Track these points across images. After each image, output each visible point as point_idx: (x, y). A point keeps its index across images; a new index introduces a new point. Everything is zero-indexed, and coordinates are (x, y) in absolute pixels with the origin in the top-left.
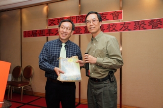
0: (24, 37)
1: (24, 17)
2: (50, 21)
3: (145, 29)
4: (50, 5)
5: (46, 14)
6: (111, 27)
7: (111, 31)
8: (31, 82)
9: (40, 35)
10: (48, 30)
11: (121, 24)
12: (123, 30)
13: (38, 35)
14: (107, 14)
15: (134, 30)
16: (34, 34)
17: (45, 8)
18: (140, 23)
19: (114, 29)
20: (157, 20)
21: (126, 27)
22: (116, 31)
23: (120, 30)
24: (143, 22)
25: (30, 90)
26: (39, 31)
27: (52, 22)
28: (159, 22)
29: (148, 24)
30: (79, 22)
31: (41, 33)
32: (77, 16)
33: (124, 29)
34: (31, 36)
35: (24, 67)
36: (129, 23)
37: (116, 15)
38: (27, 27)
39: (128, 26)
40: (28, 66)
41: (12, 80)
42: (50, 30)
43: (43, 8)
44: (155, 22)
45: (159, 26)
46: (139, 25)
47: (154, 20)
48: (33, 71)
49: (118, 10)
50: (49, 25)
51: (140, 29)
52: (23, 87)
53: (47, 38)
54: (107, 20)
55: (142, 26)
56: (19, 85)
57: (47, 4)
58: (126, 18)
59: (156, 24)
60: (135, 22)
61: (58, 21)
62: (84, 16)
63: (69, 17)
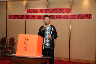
0: (9, 19)
3: (83, 19)
6: (65, 16)
7: (65, 19)
9: (21, 19)
10: (27, 16)
11: (71, 15)
12: (72, 19)
13: (19, 18)
14: (63, 9)
15: (78, 19)
16: (17, 17)
17: (25, 2)
19: (67, 18)
22: (68, 19)
23: (70, 19)
24: (82, 15)
26: (20, 16)
27: (29, 11)
29: (85, 16)
31: (22, 17)
32: (45, 9)
33: (72, 18)
34: (14, 19)
36: (75, 15)
39: (74, 17)
42: (28, 16)
45: (90, 18)
46: (80, 17)
48: (15, 41)
49: (69, 8)
50: (27, 13)
53: (26, 20)
54: (63, 12)
55: (82, 17)
58: (73, 13)
59: (89, 17)
60: (78, 15)
61: (34, 11)
62: (50, 9)
63: (41, 9)
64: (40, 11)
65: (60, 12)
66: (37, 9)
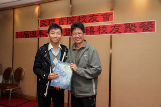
0: (16, 38)
1: (17, 17)
2: (41, 22)
3: (135, 31)
4: (42, 5)
5: (38, 15)
6: (101, 29)
7: (102, 33)
8: (21, 84)
9: (32, 36)
10: (39, 31)
11: (112, 26)
12: (114, 33)
13: (29, 36)
14: (97, 15)
15: (125, 32)
16: (26, 35)
17: (37, 9)
18: (131, 26)
19: (104, 31)
20: (149, 22)
21: (116, 29)
22: (107, 33)
23: (110, 32)
24: (134, 25)
25: (20, 93)
26: (30, 32)
27: (43, 23)
28: (150, 25)
29: (138, 27)
30: (70, 24)
31: (32, 34)
32: (67, 18)
33: (114, 31)
34: (23, 37)
35: (15, 69)
36: (119, 26)
37: (107, 17)
38: (20, 28)
39: (118, 29)
41: (3, 82)
42: (41, 31)
43: (35, 8)
44: (146, 24)
45: (150, 29)
46: (129, 28)
47: (145, 22)
48: (23, 73)
50: (40, 26)
51: (130, 32)
52: (11, 90)
53: (38, 39)
54: (97, 21)
55: (133, 28)
56: (8, 87)
57: (39, 5)
58: (116, 20)
59: (147, 27)
60: (125, 24)
61: (50, 22)
62: (75, 17)
63: (60, 19)
64: (59, 21)
65: (92, 22)
66: (55, 19)
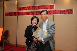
0: (5, 16)
1: (5, 5)
3: (65, 14)
5: (17, 5)
8: (8, 38)
9: (13, 15)
10: (18, 12)
11: (54, 11)
12: (55, 14)
14: (47, 6)
15: (60, 14)
16: (11, 14)
18: (63, 11)
19: (50, 13)
20: (70, 10)
21: (56, 12)
22: (51, 14)
23: (53, 14)
24: (64, 11)
25: (8, 43)
26: (13, 13)
27: (20, 9)
28: (71, 11)
29: (66, 11)
30: (34, 9)
31: (14, 14)
32: (32, 6)
33: (55, 13)
34: (9, 15)
36: (57, 11)
37: (52, 7)
38: (7, 11)
39: (57, 12)
40: (7, 31)
43: (15, 1)
45: (71, 12)
46: (62, 12)
47: (69, 10)
48: (9, 33)
49: (52, 4)
50: (18, 10)
51: (62, 14)
52: (4, 41)
53: (17, 16)
54: (47, 9)
55: (63, 12)
58: (56, 8)
59: (70, 12)
60: (60, 10)
61: (23, 8)
62: (36, 6)
63: (28, 7)
64: (28, 8)
65: (44, 9)
66: (26, 7)
